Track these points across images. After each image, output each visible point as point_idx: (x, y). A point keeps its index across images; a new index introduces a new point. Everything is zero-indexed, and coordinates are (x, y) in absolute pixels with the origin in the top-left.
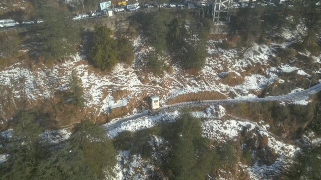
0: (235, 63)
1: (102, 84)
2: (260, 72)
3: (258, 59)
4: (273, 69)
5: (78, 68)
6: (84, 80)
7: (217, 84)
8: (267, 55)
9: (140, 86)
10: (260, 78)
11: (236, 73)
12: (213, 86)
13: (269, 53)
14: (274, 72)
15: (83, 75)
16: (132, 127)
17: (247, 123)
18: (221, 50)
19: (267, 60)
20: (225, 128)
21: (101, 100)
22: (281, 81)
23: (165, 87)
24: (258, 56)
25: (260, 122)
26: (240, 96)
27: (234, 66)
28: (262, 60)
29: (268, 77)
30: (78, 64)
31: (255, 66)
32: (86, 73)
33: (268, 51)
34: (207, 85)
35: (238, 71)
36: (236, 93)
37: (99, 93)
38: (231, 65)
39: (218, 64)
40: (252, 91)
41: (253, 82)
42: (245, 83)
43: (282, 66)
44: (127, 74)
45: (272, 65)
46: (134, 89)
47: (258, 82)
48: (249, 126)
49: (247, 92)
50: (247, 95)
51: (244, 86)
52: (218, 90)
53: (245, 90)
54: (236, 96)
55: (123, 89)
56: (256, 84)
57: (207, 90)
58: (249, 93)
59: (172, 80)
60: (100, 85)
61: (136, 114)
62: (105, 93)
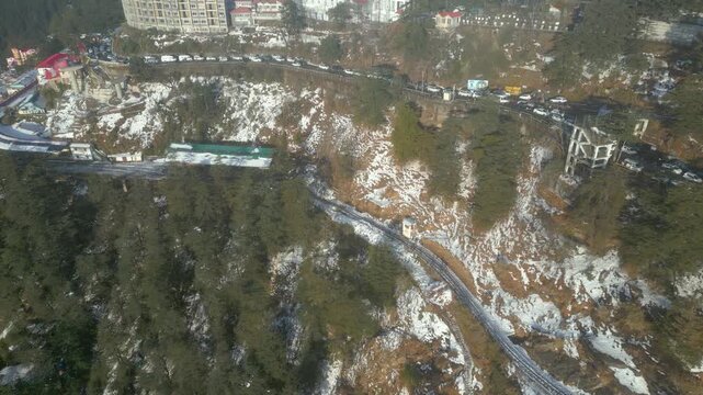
0: (537, 259)
1: (387, 172)
2: (561, 306)
3: (578, 283)
4: (588, 322)
5: (382, 143)
6: (378, 158)
7: (485, 267)
8: (605, 291)
9: (414, 199)
10: (552, 316)
11: (524, 275)
12: (477, 264)
13: (613, 292)
14: (580, 327)
15: (382, 152)
16: (360, 229)
17: (459, 349)
18: (538, 224)
19: (591, 299)
20: (421, 317)
21: (374, 187)
22: (574, 352)
23: (436, 221)
24: (585, 279)
25: (476, 370)
26: (493, 310)
27: (531, 262)
28: (583, 290)
29: (564, 325)
30: (386, 139)
31: (561, 288)
32: (386, 153)
33: (615, 286)
34: (473, 257)
35: (528, 275)
36: (494, 300)
37: (377, 179)
38: (528, 257)
39: (512, 240)
40: (514, 320)
41: (534, 311)
42: (521, 302)
43: (608, 333)
44: (416, 177)
45: (593, 314)
46: (406, 198)
47: (541, 319)
48: (455, 355)
49: (507, 314)
50: (504, 317)
51: (514, 304)
52: (475, 275)
53: (508, 308)
54: (489, 304)
55: (396, 190)
56: (535, 318)
57: (465, 262)
58: (506, 318)
59: (453, 220)
60: (385, 171)
61: (385, 225)
62: (382, 183)
